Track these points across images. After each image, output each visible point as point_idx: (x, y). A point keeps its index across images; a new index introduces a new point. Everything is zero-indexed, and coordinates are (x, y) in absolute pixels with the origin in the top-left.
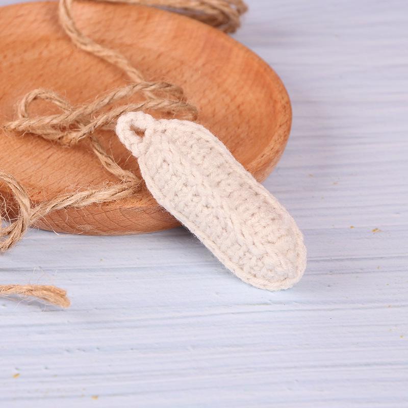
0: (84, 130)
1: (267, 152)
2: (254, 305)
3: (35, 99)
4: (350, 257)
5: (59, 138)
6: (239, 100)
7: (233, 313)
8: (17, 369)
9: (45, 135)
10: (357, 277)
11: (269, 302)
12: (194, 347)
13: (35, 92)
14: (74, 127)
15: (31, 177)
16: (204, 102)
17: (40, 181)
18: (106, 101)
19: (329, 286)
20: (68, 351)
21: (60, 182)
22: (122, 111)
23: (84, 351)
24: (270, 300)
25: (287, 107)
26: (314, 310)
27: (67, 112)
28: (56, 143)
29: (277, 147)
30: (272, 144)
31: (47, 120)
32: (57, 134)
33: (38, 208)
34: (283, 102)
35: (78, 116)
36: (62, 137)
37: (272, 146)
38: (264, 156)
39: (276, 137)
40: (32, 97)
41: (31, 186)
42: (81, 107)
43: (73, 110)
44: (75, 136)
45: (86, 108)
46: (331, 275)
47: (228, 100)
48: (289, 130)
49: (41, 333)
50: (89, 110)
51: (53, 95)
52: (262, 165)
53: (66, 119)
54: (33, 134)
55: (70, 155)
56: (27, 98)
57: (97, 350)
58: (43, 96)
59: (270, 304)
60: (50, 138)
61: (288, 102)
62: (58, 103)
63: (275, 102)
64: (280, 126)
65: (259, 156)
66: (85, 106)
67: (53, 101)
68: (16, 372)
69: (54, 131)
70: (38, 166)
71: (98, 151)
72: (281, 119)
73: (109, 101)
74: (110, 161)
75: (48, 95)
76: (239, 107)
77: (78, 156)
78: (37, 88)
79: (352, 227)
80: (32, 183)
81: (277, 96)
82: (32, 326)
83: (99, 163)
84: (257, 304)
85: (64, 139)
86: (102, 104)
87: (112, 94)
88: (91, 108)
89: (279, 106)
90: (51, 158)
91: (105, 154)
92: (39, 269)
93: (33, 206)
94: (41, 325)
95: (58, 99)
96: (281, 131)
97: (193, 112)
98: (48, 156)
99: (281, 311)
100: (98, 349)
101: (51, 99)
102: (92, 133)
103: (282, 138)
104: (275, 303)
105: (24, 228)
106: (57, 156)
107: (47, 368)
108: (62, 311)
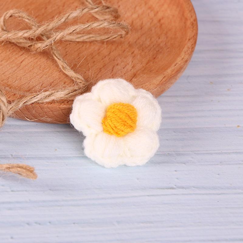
0: (47, 42)
1: (179, 61)
2: (164, 189)
3: (11, 16)
4: (235, 151)
5: (29, 46)
6: (160, 15)
9: (19, 43)
10: (239, 167)
11: (175, 187)
12: (118, 222)
13: (11, 12)
14: (39, 39)
15: (8, 78)
16: (135, 16)
17: (15, 81)
18: (63, 20)
19: (219, 175)
20: (28, 224)
21: (30, 82)
22: (74, 30)
23: (40, 224)
24: (175, 186)
25: (195, 24)
26: (206, 194)
27: (34, 28)
28: (27, 50)
29: (187, 57)
30: (183, 55)
31: (20, 34)
32: (28, 44)
33: (13, 104)
34: (192, 20)
35: (42, 31)
36: (31, 46)
37: (183, 57)
38: (177, 65)
39: (185, 49)
40: (8, 15)
41: (8, 86)
42: (44, 24)
43: (39, 27)
44: (40, 46)
45: (48, 25)
46: (221, 165)
47: (152, 14)
48: (195, 43)
49: (10, 209)
50: (50, 27)
51: (24, 15)
52: (174, 72)
53: (34, 34)
54: (10, 43)
55: (37, 60)
56: (5, 16)
57: (49, 224)
58: (17, 15)
59: (175, 189)
60: (22, 45)
61: (195, 20)
62: (27, 20)
63: (186, 19)
64: (189, 40)
65: (173, 65)
66: (48, 24)
67: (24, 19)
69: (25, 41)
70: (14, 69)
71: (57, 57)
72: (190, 34)
73: (65, 20)
74: (65, 65)
75: (20, 14)
76: (160, 21)
77: (43, 61)
78: (12, 8)
79: (238, 126)
80: (9, 83)
81: (188, 14)
83: (57, 66)
84: (166, 188)
85: (32, 47)
86: (60, 23)
87: (68, 15)
88: (52, 25)
89: (189, 23)
90: (24, 63)
91: (62, 59)
92: (10, 156)
93: (10, 102)
95: (28, 17)
96: (189, 44)
97: (126, 30)
98: (21, 61)
99: (183, 194)
100: (50, 222)
101: (22, 17)
102: (52, 45)
103: (190, 50)
104: (179, 188)
105: (4, 118)
106: (28, 60)
107: (12, 238)
108: (26, 191)
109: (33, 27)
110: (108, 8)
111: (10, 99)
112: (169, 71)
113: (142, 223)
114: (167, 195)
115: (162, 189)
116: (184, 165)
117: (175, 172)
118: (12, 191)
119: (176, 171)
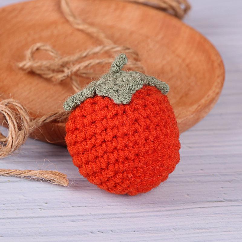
2: (213, 202)
6: (188, 61)
7: (200, 208)
11: (223, 200)
12: (175, 229)
20: (91, 232)
23: (102, 232)
24: (224, 199)
49: (73, 221)
59: (224, 202)
76: (188, 65)
82: (66, 216)
84: (216, 202)
94: (72, 216)
99: (232, 206)
100: (111, 231)
104: (227, 201)
108: (86, 206)
113: (198, 229)
114: (217, 207)
115: (211, 202)
116: (229, 183)
117: (222, 189)
118: (73, 207)
119: (222, 188)
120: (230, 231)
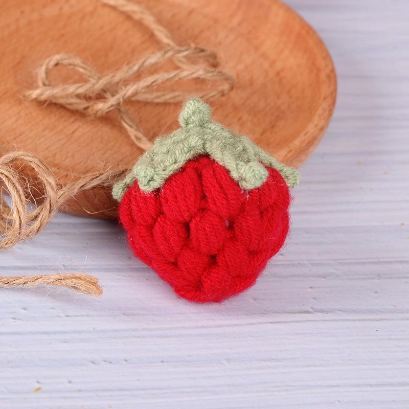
0: (112, 101)
1: (311, 129)
2: (295, 313)
3: (57, 65)
4: (399, 259)
5: (85, 109)
6: (279, 65)
7: (272, 323)
8: (38, 382)
9: (69, 104)
10: (407, 282)
11: (311, 310)
12: (228, 360)
13: (56, 58)
14: (100, 96)
15: (55, 155)
16: (241, 67)
17: (65, 159)
18: (136, 68)
19: (376, 293)
20: (93, 362)
21: (86, 161)
22: (153, 80)
23: (110, 363)
24: (312, 308)
25: (332, 77)
26: (359, 320)
27: (92, 81)
28: (80, 114)
29: (322, 123)
30: (316, 120)
31: (71, 89)
32: (81, 105)
33: (65, 189)
34: (328, 70)
35: (105, 85)
36: (88, 108)
37: (316, 122)
38: (309, 134)
39: (320, 111)
40: (53, 63)
41: (55, 165)
42: (107, 75)
43: (100, 78)
44: (101, 107)
45: (113, 76)
46: (379, 279)
47: (266, 65)
48: (334, 103)
49: (65, 342)
50: (116, 79)
51: (78, 61)
52: (305, 144)
53: (93, 88)
54: (55, 104)
55: (96, 130)
56: (48, 64)
57: (124, 362)
58: (65, 62)
59: (311, 313)
60: (74, 107)
61: (333, 71)
62: (81, 70)
63: (319, 70)
64: (325, 99)
65: (302, 134)
66: (112, 74)
67: (77, 68)
68: (38, 386)
69: (78, 101)
70: (63, 142)
71: (127, 123)
72: (325, 90)
73: (139, 68)
74: (140, 135)
75: (71, 61)
76: (278, 74)
77: (105, 131)
78: (58, 53)
79: (403, 224)
80: (56, 162)
81: (321, 63)
82: (55, 333)
83: (128, 137)
84: (298, 312)
85: (90, 109)
86: (131, 72)
87: (141, 61)
88: (119, 76)
89: (323, 76)
90: (77, 133)
91: (135, 127)
94: (65, 332)
95: (82, 65)
96: (325, 105)
97: (230, 82)
98: (72, 130)
99: (324, 320)
100: (126, 360)
101: (75, 65)
102: (121, 104)
103: (327, 113)
104: (317, 312)
105: (52, 209)
106: (82, 129)
107: (70, 382)
108: (87, 316)
109: (91, 79)
110: (202, 51)
111: (61, 182)
112: (297, 143)
113: (264, 361)
114: (299, 322)
115: (291, 313)
116: (324, 279)
117: (310, 290)
118: (67, 316)
119: (311, 288)
120: (315, 366)
